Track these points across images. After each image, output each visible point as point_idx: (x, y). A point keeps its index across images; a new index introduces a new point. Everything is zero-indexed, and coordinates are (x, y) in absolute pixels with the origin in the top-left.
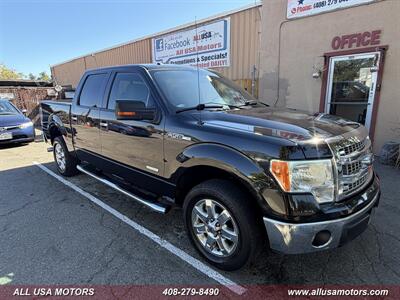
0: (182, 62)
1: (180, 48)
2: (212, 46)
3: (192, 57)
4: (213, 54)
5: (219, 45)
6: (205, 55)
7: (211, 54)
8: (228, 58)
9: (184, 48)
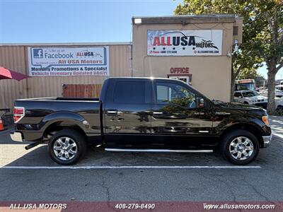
0: (65, 69)
1: (62, 59)
2: (94, 62)
3: (76, 67)
4: (96, 66)
5: (101, 62)
6: (88, 67)
7: (93, 67)
8: (108, 71)
9: (66, 59)
